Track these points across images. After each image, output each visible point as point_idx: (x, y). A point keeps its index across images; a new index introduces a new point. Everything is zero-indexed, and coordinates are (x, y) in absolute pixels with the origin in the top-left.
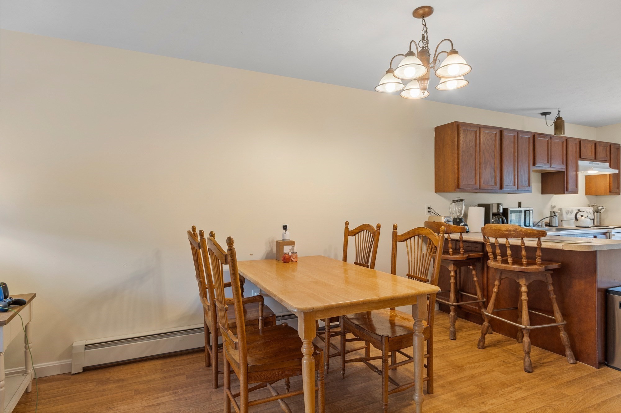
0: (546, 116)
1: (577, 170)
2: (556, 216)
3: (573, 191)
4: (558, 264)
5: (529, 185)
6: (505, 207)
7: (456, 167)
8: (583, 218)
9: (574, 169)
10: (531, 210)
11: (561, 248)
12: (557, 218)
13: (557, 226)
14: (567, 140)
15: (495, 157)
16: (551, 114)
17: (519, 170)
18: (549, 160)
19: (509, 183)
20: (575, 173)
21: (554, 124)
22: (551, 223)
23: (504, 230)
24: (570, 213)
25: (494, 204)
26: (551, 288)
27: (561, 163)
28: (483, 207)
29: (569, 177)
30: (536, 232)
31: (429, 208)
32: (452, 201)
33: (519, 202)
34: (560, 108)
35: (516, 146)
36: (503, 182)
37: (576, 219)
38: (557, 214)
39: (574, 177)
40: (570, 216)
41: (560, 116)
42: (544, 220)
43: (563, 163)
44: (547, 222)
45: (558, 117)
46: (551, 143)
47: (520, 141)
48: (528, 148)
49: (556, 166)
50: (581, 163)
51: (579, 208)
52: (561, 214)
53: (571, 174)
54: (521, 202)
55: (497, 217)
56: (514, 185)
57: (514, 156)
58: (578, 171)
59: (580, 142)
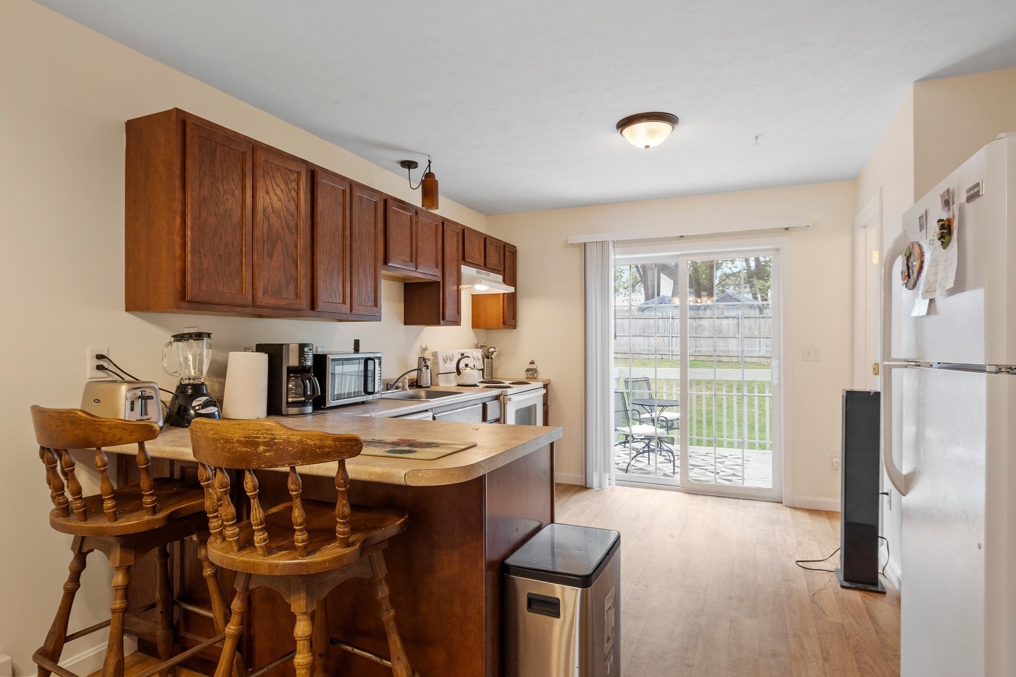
0: (409, 170)
1: (459, 282)
2: (427, 367)
3: (453, 320)
4: (399, 522)
5: (376, 305)
6: (320, 351)
7: (178, 240)
8: (467, 368)
9: (455, 279)
10: (377, 358)
11: (402, 482)
12: (429, 370)
13: (429, 385)
14: (444, 222)
15: (297, 231)
16: (417, 167)
17: (354, 270)
18: (414, 259)
19: (331, 297)
20: (455, 287)
21: (421, 186)
22: (419, 380)
23: (238, 441)
24: (449, 361)
25: (291, 346)
26: (383, 592)
27: (434, 266)
28: (266, 353)
29: (447, 294)
30: (329, 442)
31: (100, 357)
32: (174, 336)
33: (355, 340)
34: (431, 155)
35: (348, 213)
36: (317, 293)
37: (459, 372)
38: (429, 363)
39: (455, 294)
40: (449, 366)
41: (431, 172)
42: (406, 376)
43: (437, 267)
44: (414, 379)
45: (427, 171)
46: (417, 222)
47: (355, 205)
48: (373, 225)
49: (425, 272)
50: (466, 270)
51: (463, 351)
52: (436, 363)
53: (450, 288)
54: (358, 340)
55: (301, 376)
56: (344, 302)
57: (344, 237)
58: (461, 285)
59: (463, 231)
